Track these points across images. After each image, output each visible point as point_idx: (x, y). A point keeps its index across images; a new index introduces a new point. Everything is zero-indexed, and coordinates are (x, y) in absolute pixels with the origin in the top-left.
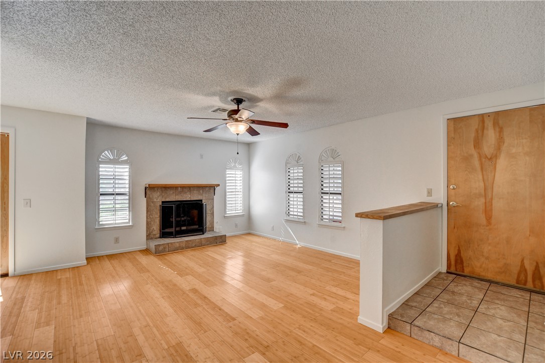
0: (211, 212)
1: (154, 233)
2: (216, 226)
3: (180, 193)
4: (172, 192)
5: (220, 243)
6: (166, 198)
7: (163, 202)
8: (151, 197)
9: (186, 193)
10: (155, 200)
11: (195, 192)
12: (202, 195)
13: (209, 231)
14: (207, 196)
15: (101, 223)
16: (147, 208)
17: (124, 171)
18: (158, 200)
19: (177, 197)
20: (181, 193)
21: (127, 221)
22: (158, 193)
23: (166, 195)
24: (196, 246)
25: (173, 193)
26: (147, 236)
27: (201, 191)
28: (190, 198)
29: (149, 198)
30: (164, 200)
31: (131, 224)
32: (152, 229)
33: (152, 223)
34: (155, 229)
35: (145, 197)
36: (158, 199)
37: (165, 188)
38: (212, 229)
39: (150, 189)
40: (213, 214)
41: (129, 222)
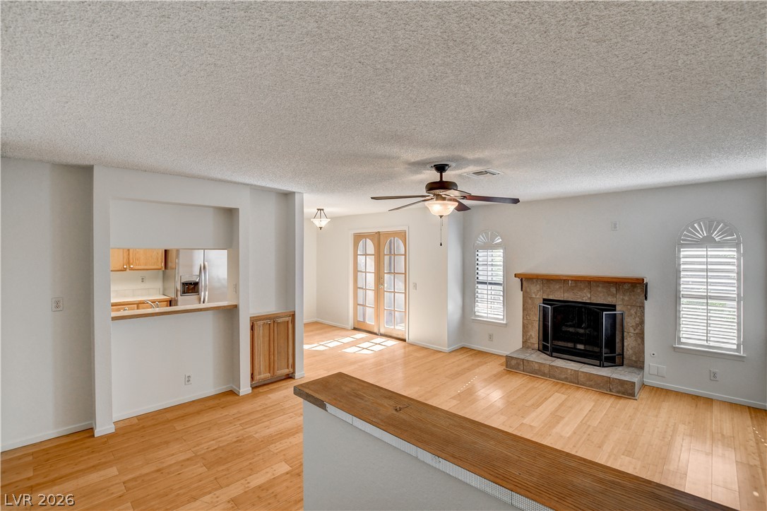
0: (637, 331)
1: (532, 341)
2: (649, 361)
3: (572, 288)
4: (558, 287)
5: (618, 392)
6: (548, 295)
7: (544, 300)
8: (528, 290)
9: (581, 289)
10: (534, 296)
11: (600, 289)
12: (614, 296)
13: (631, 366)
14: (626, 298)
15: (477, 314)
16: (523, 306)
17: (498, 256)
18: (537, 297)
19: (566, 295)
20: (573, 290)
21: (502, 317)
22: (538, 286)
23: (549, 290)
24: (566, 379)
25: (560, 287)
26: (523, 342)
27: (613, 290)
28: (590, 298)
29: (526, 292)
30: (545, 297)
31: (505, 322)
32: (529, 334)
33: (530, 327)
34: (533, 335)
35: (522, 290)
36: (538, 295)
37: (548, 280)
38: (639, 365)
39: (526, 280)
40: (641, 336)
41: (503, 320)
